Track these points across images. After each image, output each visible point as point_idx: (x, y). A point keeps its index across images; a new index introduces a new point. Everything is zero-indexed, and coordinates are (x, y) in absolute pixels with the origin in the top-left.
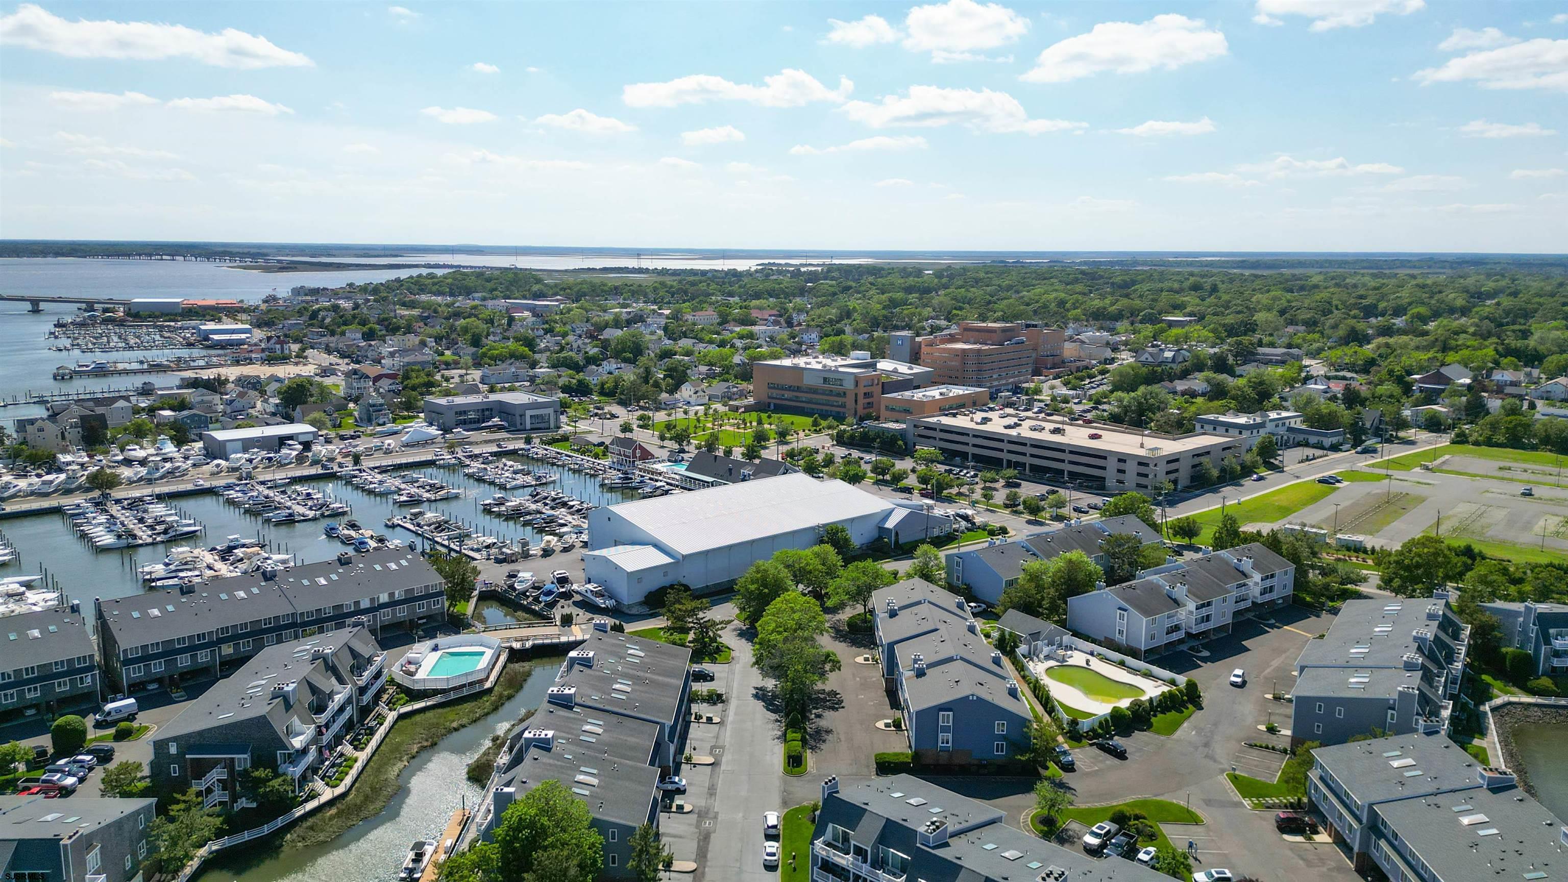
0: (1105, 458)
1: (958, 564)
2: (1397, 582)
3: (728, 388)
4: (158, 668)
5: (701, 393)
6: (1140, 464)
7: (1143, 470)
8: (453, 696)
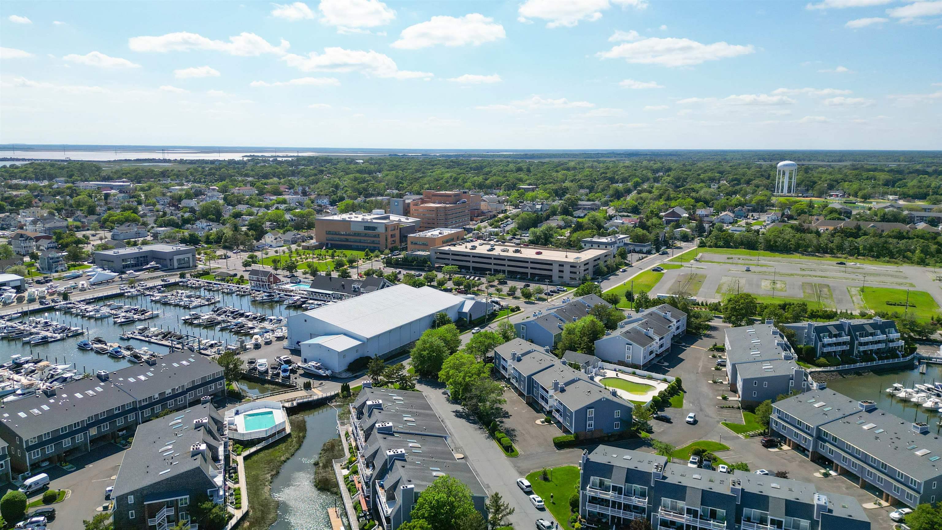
0: (551, 264)
1: (523, 328)
2: (733, 318)
3: (294, 235)
4: (50, 450)
5: (279, 239)
6: (571, 266)
7: (573, 270)
8: (271, 441)
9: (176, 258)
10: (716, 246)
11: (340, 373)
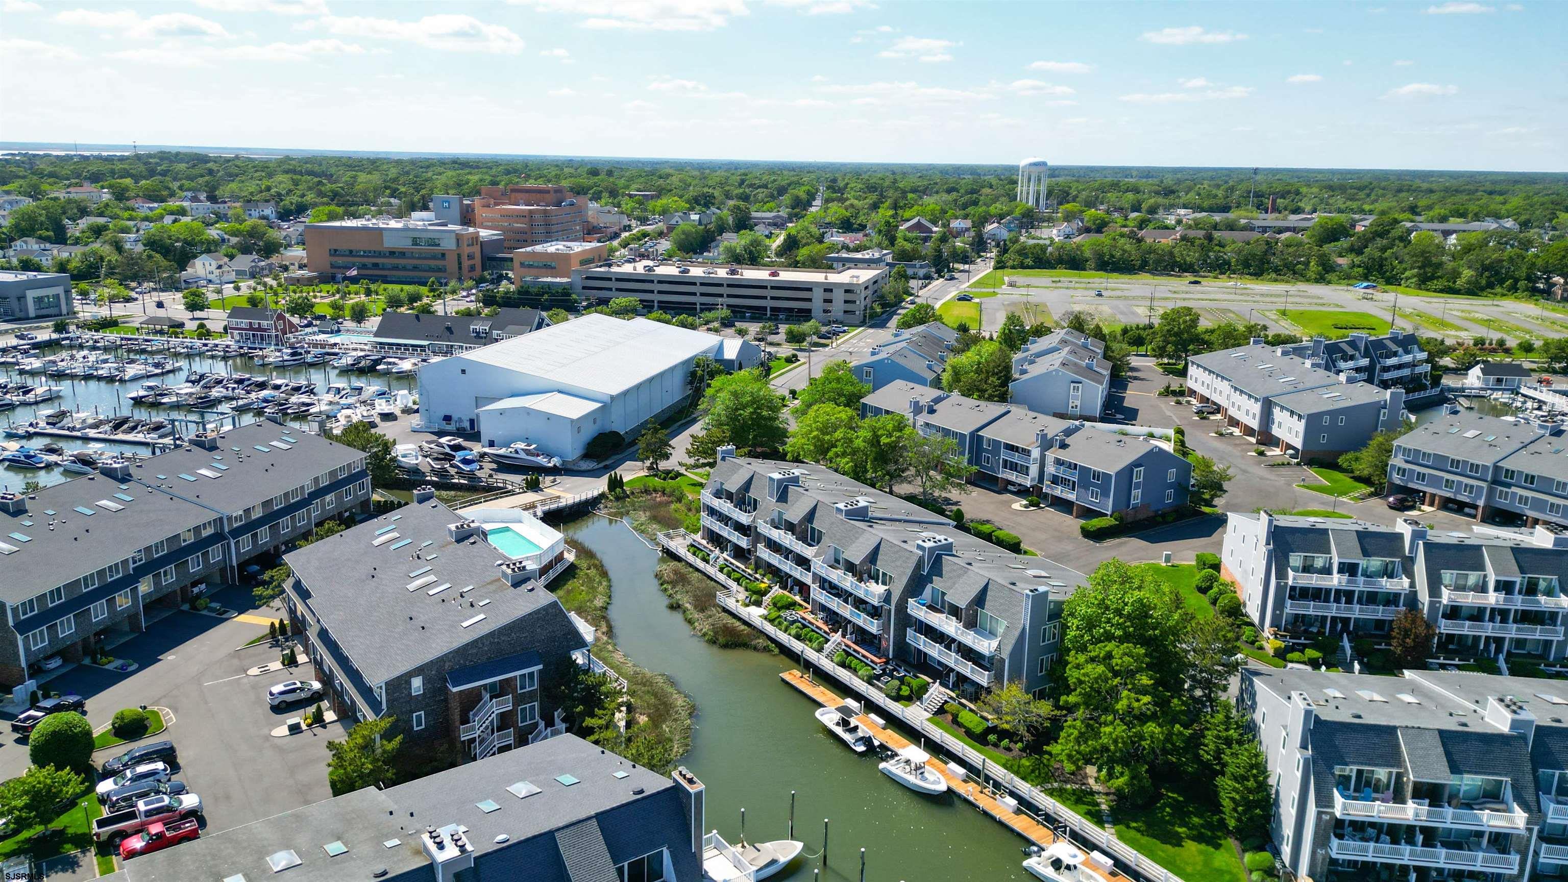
0: (810, 290)
1: (870, 373)
3: (254, 261)
4: (67, 628)
5: (226, 268)
6: (847, 291)
7: (849, 297)
8: (551, 575)
9: (31, 295)
10: (1023, 266)
11: (574, 462)
